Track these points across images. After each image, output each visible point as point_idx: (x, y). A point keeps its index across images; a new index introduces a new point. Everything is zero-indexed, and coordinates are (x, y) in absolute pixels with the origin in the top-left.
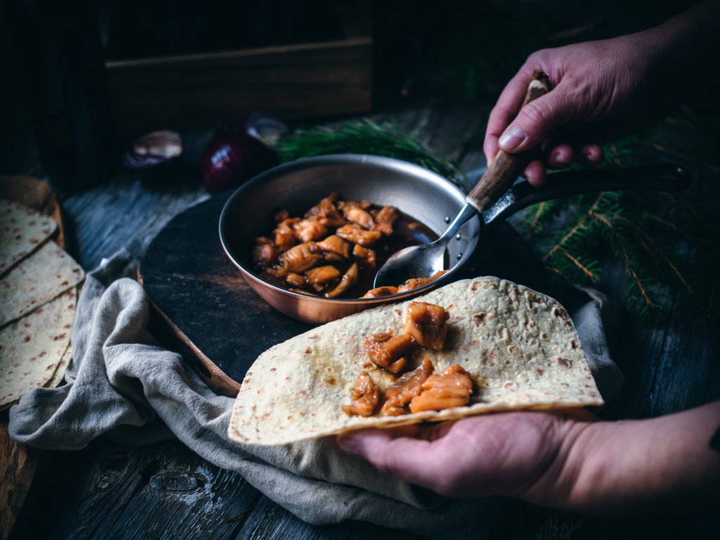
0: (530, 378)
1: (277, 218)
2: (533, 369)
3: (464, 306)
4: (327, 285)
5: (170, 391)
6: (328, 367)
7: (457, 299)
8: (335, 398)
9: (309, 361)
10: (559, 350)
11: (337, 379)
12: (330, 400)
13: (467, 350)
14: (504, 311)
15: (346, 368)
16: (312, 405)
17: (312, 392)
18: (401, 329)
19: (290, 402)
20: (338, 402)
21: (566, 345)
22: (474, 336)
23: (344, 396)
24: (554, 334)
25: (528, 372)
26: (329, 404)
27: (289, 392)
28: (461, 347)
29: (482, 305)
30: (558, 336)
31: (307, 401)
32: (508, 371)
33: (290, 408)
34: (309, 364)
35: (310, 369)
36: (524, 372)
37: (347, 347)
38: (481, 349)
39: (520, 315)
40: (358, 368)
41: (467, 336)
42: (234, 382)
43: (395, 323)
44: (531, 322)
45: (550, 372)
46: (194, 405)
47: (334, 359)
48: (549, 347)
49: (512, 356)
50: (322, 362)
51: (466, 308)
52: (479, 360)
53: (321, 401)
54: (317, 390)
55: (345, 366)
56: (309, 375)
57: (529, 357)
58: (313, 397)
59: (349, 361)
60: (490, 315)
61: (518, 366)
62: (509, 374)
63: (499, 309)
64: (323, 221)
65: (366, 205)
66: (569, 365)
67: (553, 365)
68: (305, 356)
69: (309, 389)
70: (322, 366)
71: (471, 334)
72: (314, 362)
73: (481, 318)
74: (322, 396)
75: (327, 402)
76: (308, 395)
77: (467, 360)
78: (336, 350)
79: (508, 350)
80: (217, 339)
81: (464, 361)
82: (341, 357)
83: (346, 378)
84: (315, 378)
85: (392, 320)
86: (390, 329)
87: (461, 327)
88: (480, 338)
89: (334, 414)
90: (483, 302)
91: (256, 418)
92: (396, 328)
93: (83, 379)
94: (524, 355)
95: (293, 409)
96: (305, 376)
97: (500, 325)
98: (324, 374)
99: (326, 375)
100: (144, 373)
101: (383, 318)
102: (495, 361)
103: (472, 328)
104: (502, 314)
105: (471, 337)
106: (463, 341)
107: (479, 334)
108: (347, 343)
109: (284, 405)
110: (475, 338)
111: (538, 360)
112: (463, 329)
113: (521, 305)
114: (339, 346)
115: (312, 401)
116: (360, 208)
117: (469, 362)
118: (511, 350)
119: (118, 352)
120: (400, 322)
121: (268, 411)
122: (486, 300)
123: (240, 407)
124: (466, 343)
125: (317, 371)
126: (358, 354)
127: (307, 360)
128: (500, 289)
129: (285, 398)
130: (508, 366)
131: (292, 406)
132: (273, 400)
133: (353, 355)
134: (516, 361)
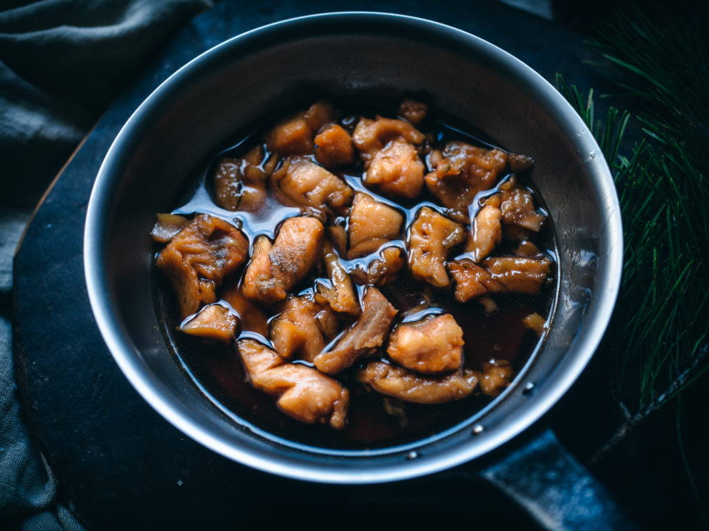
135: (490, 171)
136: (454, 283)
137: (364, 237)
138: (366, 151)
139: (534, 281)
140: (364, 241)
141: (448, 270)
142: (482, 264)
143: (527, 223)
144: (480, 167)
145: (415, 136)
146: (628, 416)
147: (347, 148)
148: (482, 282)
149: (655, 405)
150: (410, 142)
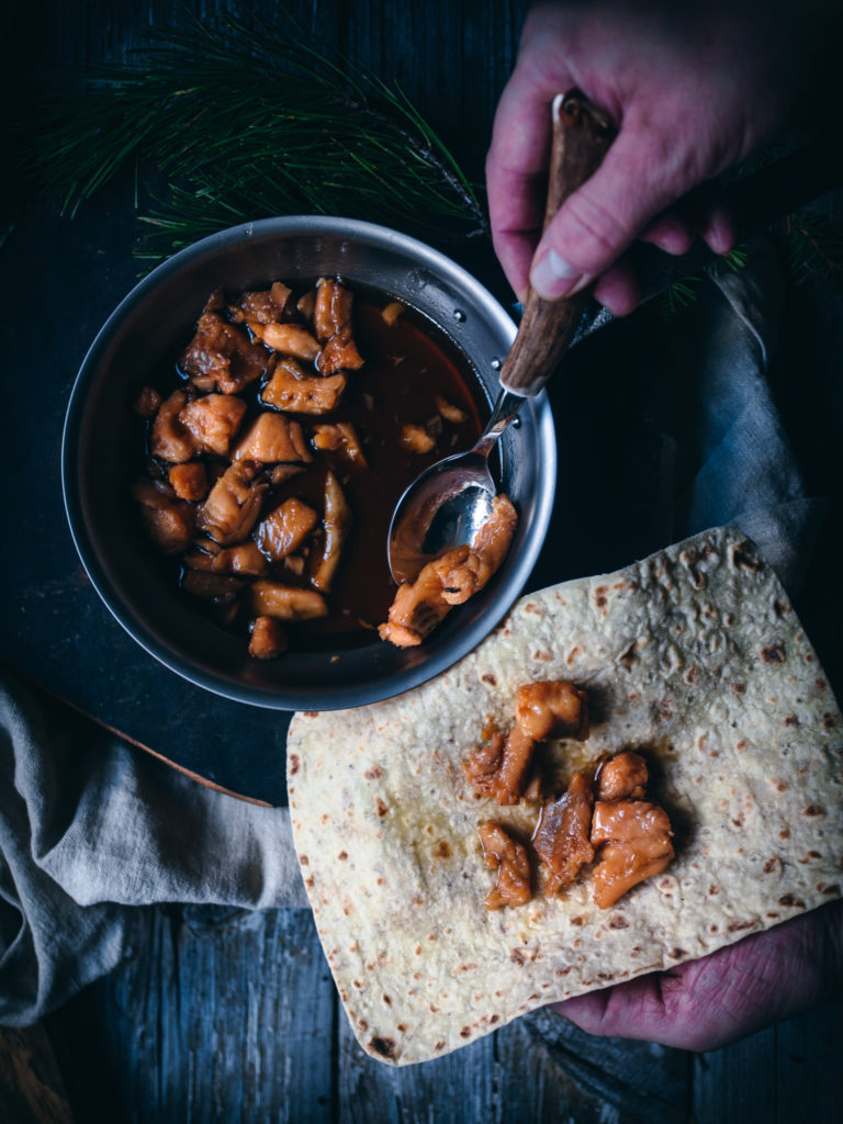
0: (730, 706)
2: (730, 688)
3: (598, 647)
4: (307, 552)
6: (426, 828)
7: (581, 632)
8: (464, 883)
9: (393, 830)
10: (759, 631)
11: (448, 839)
12: (461, 893)
13: (623, 712)
14: (661, 621)
15: (453, 813)
16: (440, 915)
17: (428, 893)
18: (506, 708)
19: (407, 926)
20: (472, 887)
21: (766, 616)
22: (629, 687)
23: (474, 869)
24: (743, 605)
25: (724, 697)
26: (463, 903)
27: (396, 908)
28: (614, 711)
29: (626, 632)
30: (750, 606)
31: (429, 912)
32: (695, 710)
33: (412, 935)
34: (397, 836)
35: (403, 846)
36: (718, 700)
37: (436, 776)
38: (647, 705)
39: (686, 609)
40: (470, 805)
41: (619, 691)
43: (492, 701)
44: (705, 609)
45: (756, 680)
47: (427, 805)
48: (742, 632)
49: (694, 686)
50: (413, 821)
51: (602, 650)
52: (648, 721)
53: (449, 904)
54: (433, 881)
55: (449, 811)
56: (409, 864)
57: (719, 672)
58: (434, 900)
59: (450, 799)
60: (642, 640)
61: (707, 696)
62: (697, 714)
63: (653, 622)
66: (782, 658)
67: (756, 665)
68: (382, 822)
69: (422, 889)
70: (416, 828)
71: (622, 686)
72: (400, 826)
73: (631, 656)
74: (445, 890)
75: (457, 899)
76: (427, 902)
77: (628, 726)
78: (423, 788)
79: (686, 681)
80: (178, 722)
81: (624, 730)
82: (436, 797)
83: (459, 830)
84: (419, 862)
85: (485, 698)
86: (488, 715)
87: (605, 684)
88: (640, 687)
89: (477, 917)
90: (625, 625)
91: (371, 968)
92: (496, 708)
94: (711, 674)
95: (417, 934)
96: (404, 865)
97: (662, 648)
98: (426, 842)
99: (430, 844)
101: (469, 701)
102: (672, 708)
103: (622, 679)
104: (659, 627)
105: (624, 691)
106: (614, 702)
107: (635, 683)
108: (434, 770)
109: (400, 932)
110: (631, 692)
111: (732, 668)
112: (609, 684)
113: (684, 589)
114: (424, 779)
115: (437, 909)
117: (633, 728)
118: (690, 679)
120: (499, 696)
121: (381, 946)
122: (630, 618)
123: (335, 952)
124: (619, 703)
125: (415, 844)
126: (457, 779)
127: (389, 830)
128: (644, 584)
129: (395, 918)
130: (692, 704)
131: (413, 930)
132: (378, 925)
133: (450, 784)
134: (702, 692)
135: (223, 330)
136: (344, 370)
137: (290, 448)
138: (195, 450)
139: (342, 296)
140: (293, 448)
141: (330, 375)
142: (323, 342)
143: (283, 300)
144: (218, 339)
145: (178, 399)
146: (481, 231)
147: (194, 468)
148: (344, 344)
149: (475, 206)
150: (184, 406)
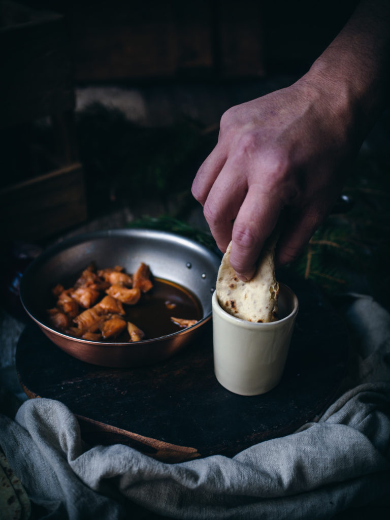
1: (55, 291)
5: (156, 472)
42: (184, 447)
46: (180, 475)
64: (93, 287)
65: (120, 269)
93: (74, 494)
100: (127, 468)
116: (116, 271)
119: (87, 461)
